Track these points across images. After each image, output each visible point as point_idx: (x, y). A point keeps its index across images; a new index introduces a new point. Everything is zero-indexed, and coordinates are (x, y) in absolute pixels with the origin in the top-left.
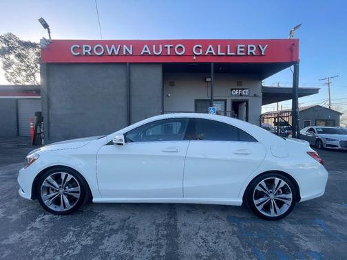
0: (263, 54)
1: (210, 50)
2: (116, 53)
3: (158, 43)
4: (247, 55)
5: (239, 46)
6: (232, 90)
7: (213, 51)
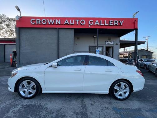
0: (121, 25)
1: (97, 22)
2: (53, 23)
3: (72, 19)
4: (114, 25)
5: (110, 21)
6: (106, 41)
7: (98, 23)
